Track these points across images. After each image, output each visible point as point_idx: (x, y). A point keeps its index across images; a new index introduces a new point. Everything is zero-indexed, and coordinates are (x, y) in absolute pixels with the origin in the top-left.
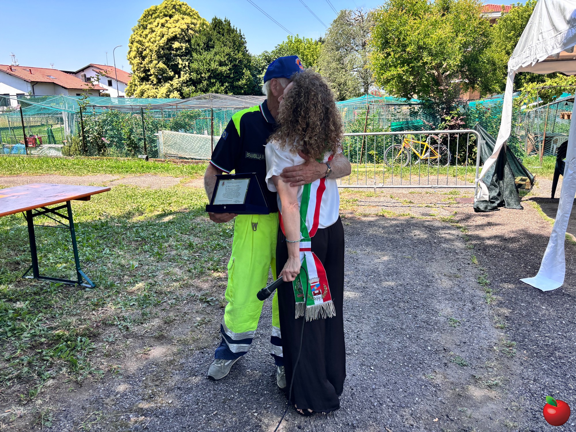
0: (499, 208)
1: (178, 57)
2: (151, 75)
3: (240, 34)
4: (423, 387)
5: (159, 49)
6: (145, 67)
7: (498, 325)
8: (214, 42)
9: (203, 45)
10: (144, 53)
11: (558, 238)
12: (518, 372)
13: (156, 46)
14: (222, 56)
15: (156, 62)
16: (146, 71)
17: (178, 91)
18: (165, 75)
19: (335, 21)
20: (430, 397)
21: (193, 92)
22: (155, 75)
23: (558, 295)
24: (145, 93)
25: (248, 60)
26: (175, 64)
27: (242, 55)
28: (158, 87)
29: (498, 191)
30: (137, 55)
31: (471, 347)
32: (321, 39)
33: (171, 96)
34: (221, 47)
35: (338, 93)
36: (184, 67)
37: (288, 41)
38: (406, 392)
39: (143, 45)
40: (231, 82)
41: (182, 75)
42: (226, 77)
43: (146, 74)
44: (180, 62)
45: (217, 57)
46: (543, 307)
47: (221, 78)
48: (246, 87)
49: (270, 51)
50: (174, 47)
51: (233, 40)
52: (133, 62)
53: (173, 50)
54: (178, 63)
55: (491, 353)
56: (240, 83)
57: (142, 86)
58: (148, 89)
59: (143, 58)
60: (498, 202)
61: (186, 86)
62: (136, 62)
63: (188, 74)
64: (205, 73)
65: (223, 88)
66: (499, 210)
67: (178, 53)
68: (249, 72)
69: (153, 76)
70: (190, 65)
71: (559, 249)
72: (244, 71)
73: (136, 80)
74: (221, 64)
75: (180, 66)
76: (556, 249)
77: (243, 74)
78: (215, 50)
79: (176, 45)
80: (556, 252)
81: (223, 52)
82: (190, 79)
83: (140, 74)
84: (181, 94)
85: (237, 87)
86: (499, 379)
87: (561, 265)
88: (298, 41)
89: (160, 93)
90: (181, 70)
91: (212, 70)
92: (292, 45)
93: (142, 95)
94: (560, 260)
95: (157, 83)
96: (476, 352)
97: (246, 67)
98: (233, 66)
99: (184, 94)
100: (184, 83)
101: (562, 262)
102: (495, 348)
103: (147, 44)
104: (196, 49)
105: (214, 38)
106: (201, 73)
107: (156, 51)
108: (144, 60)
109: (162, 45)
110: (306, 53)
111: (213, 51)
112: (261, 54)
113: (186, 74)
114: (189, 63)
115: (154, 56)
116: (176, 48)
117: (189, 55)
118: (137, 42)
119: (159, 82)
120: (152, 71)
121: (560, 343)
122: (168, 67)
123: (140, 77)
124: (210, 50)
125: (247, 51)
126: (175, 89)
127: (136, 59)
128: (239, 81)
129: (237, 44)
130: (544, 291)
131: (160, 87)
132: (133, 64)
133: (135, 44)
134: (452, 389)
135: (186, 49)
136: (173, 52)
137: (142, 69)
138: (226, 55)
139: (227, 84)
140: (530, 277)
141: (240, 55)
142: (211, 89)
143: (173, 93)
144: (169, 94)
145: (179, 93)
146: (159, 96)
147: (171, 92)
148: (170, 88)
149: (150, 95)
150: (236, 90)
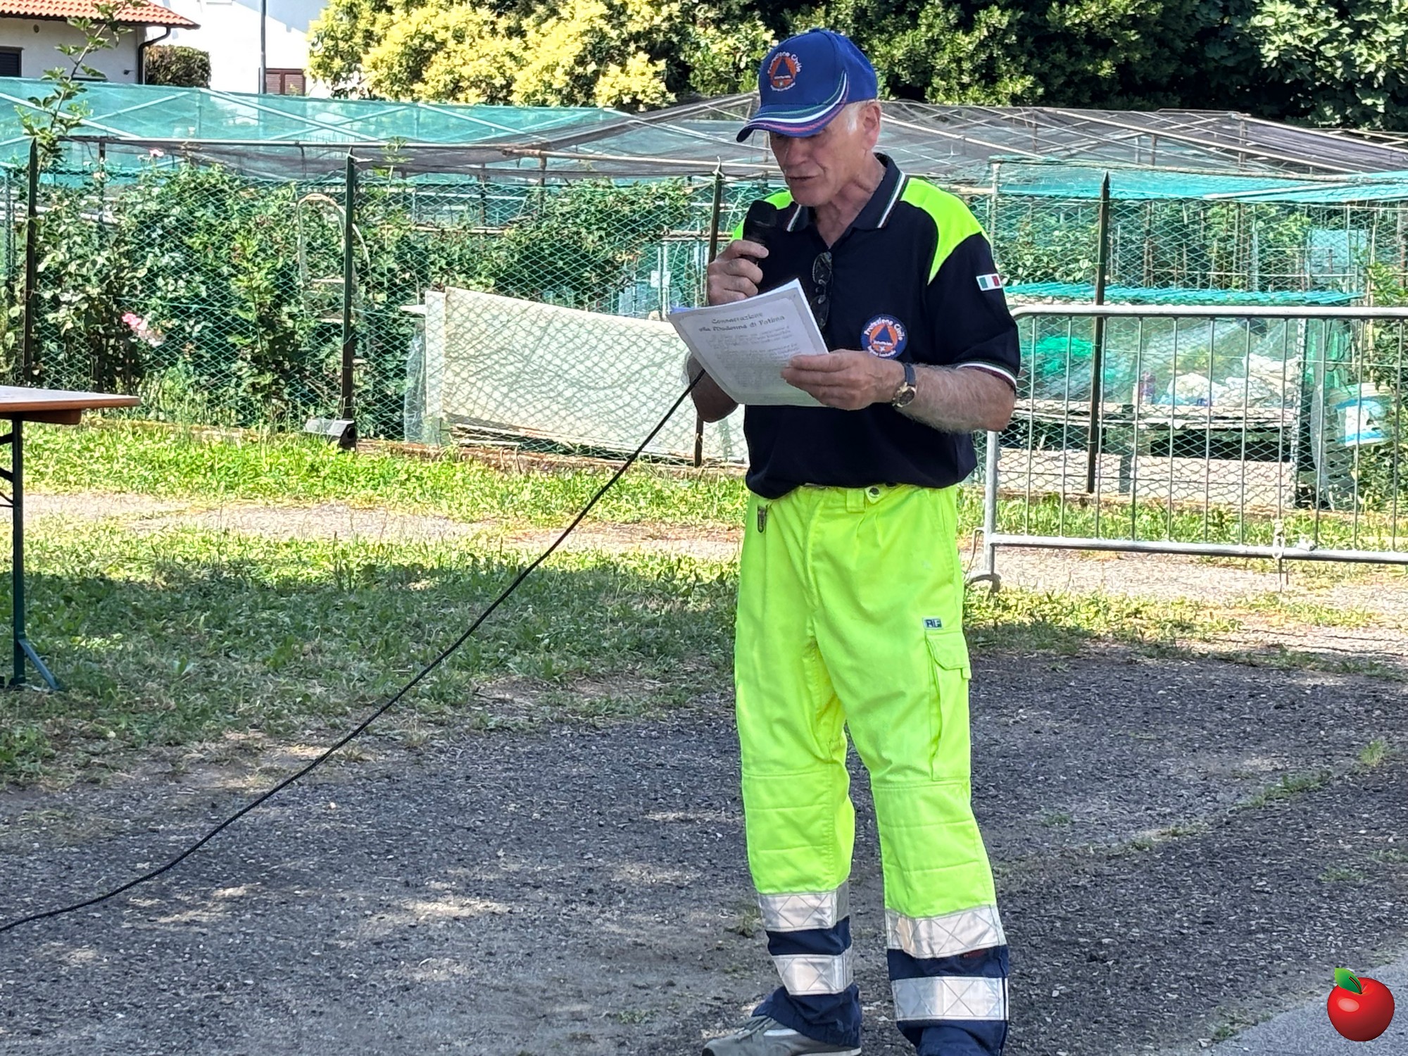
17: (655, 54)
24: (438, 60)
28: (528, 23)
33: (605, 89)
61: (717, 23)
84: (677, 77)
89: (537, 66)
93: (415, 76)
99: (694, 79)
126: (636, 37)
131: (542, 21)
142: (882, 49)
143: (623, 65)
144: (596, 74)
145: (661, 65)
146: (525, 81)
147: (612, 59)
148: (607, 28)
149: (467, 71)
150: (1060, 57)
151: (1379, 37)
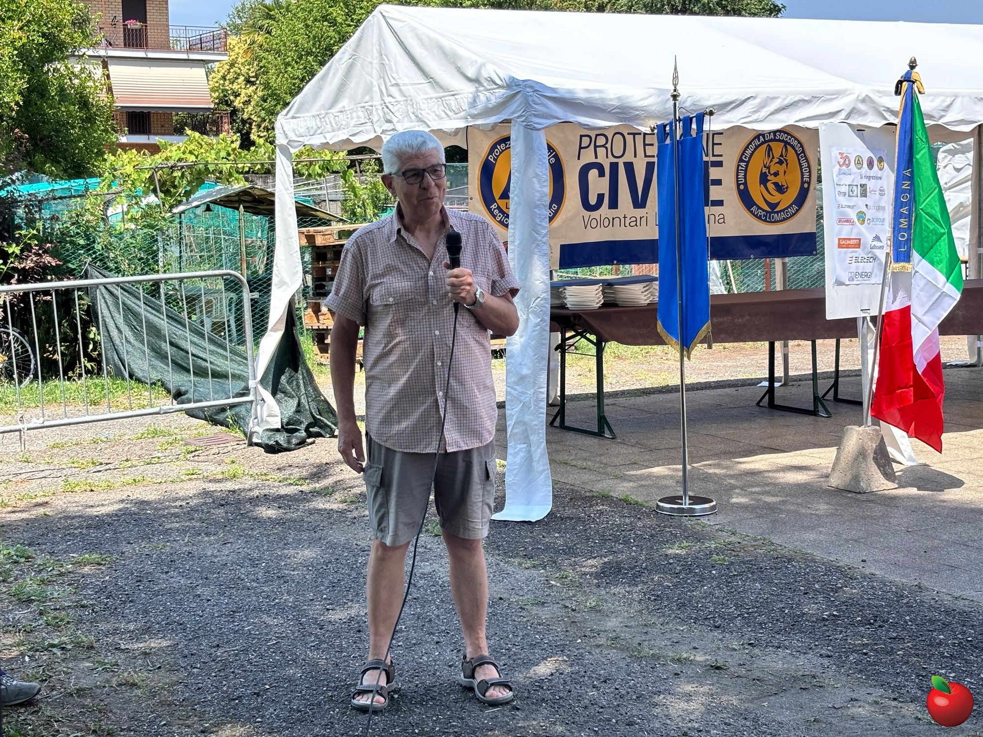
7: (525, 566)
12: (603, 592)
55: (554, 588)
60: (303, 426)
71: (535, 451)
76: (529, 451)
80: (531, 456)
87: (543, 476)
94: (541, 468)
96: (537, 592)
101: (544, 471)
102: (553, 582)
140: (498, 512)
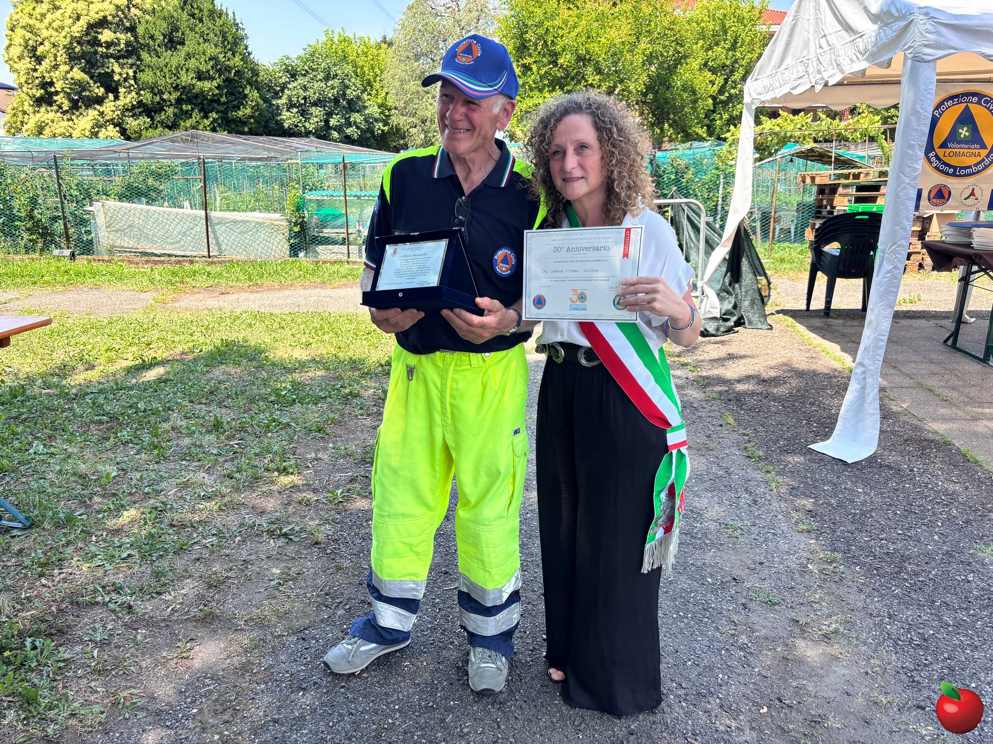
0: (736, 329)
1: (112, 60)
2: (57, 93)
3: (235, 20)
4: (723, 652)
5: (71, 43)
6: (44, 77)
7: (801, 527)
8: (183, 34)
9: (161, 38)
10: (40, 50)
11: (868, 375)
12: (860, 604)
13: (65, 37)
14: (202, 60)
15: (67, 68)
16: (46, 85)
17: (115, 125)
18: (87, 93)
19: (410, 8)
20: (740, 670)
21: (147, 129)
22: (66, 92)
23: (872, 467)
24: (47, 128)
25: (252, 70)
26: (108, 73)
27: (242, 60)
28: (74, 117)
29: (733, 301)
30: (26, 54)
31: (773, 570)
32: (385, 38)
33: (101, 135)
34: (199, 44)
35: (422, 136)
36: (126, 80)
37: (325, 39)
38: (698, 665)
39: (36, 35)
40: (222, 112)
41: (121, 95)
42: (212, 101)
43: (46, 90)
44: (117, 69)
45: (192, 63)
46: (860, 490)
47: (202, 103)
48: (252, 121)
49: (294, 56)
50: (103, 40)
51: (221, 31)
52: (16, 66)
53: (101, 46)
54: (113, 71)
55: (807, 577)
56: (240, 113)
57: (38, 115)
58: (53, 121)
59: (39, 60)
60: (734, 319)
61: (132, 116)
62: (25, 66)
63: (133, 93)
64: (170, 93)
65: (207, 122)
66: (737, 332)
67: (111, 51)
68: (256, 94)
69: (62, 95)
70: (138, 75)
71: (869, 394)
72: (246, 92)
73: (26, 104)
74: (201, 76)
75: (116, 78)
76: (863, 393)
77: (246, 96)
78: (186, 48)
79: (106, 35)
80: (864, 397)
81: (204, 54)
82: (140, 103)
83: (34, 91)
84: (123, 132)
85: (234, 121)
86: (836, 622)
87: (872, 419)
88: (345, 40)
89: (79, 129)
90: (118, 83)
91: (184, 88)
92: (334, 47)
93: (40, 133)
94: (871, 411)
95: (71, 108)
96: (784, 578)
97: (249, 82)
98: (224, 81)
99: (128, 132)
100: (127, 110)
101: (873, 414)
102: (810, 567)
103: (45, 33)
104: (148, 45)
105: (183, 25)
106: (161, 93)
107: (65, 47)
108: (40, 64)
109: (77, 35)
110: (361, 63)
111: (183, 51)
112: (277, 61)
113: (129, 93)
114: (135, 72)
115: (62, 57)
116: (106, 42)
117: (134, 57)
118: (23, 27)
119: (75, 106)
120: (58, 86)
121: (907, 549)
122: (92, 77)
123: (34, 96)
124: (176, 48)
125: (250, 54)
126: (108, 121)
127: (23, 61)
128: (239, 109)
129: (230, 38)
130: (850, 462)
131: (77, 117)
132: (16, 71)
133: (20, 32)
134: (770, 650)
135: (128, 44)
136: (100, 49)
137: (37, 81)
138: (210, 59)
139: (215, 115)
140: (822, 440)
141: (237, 61)
142: (182, 124)
143: (106, 129)
144: (98, 131)
145: (118, 128)
146: (76, 134)
147: (102, 127)
148: (99, 118)
149: (57, 131)
150: (233, 126)
151: (312, 121)
